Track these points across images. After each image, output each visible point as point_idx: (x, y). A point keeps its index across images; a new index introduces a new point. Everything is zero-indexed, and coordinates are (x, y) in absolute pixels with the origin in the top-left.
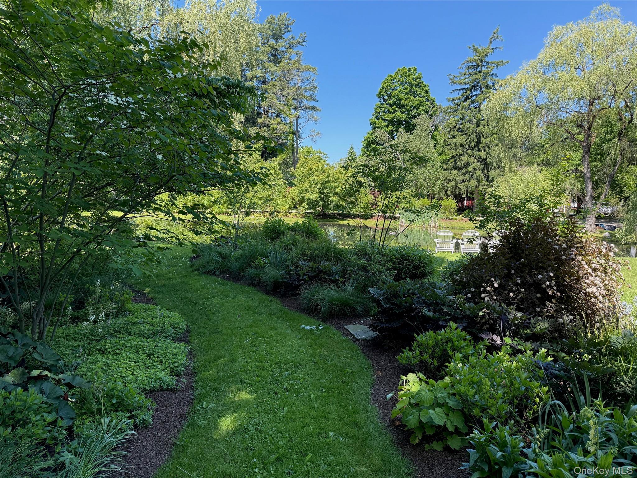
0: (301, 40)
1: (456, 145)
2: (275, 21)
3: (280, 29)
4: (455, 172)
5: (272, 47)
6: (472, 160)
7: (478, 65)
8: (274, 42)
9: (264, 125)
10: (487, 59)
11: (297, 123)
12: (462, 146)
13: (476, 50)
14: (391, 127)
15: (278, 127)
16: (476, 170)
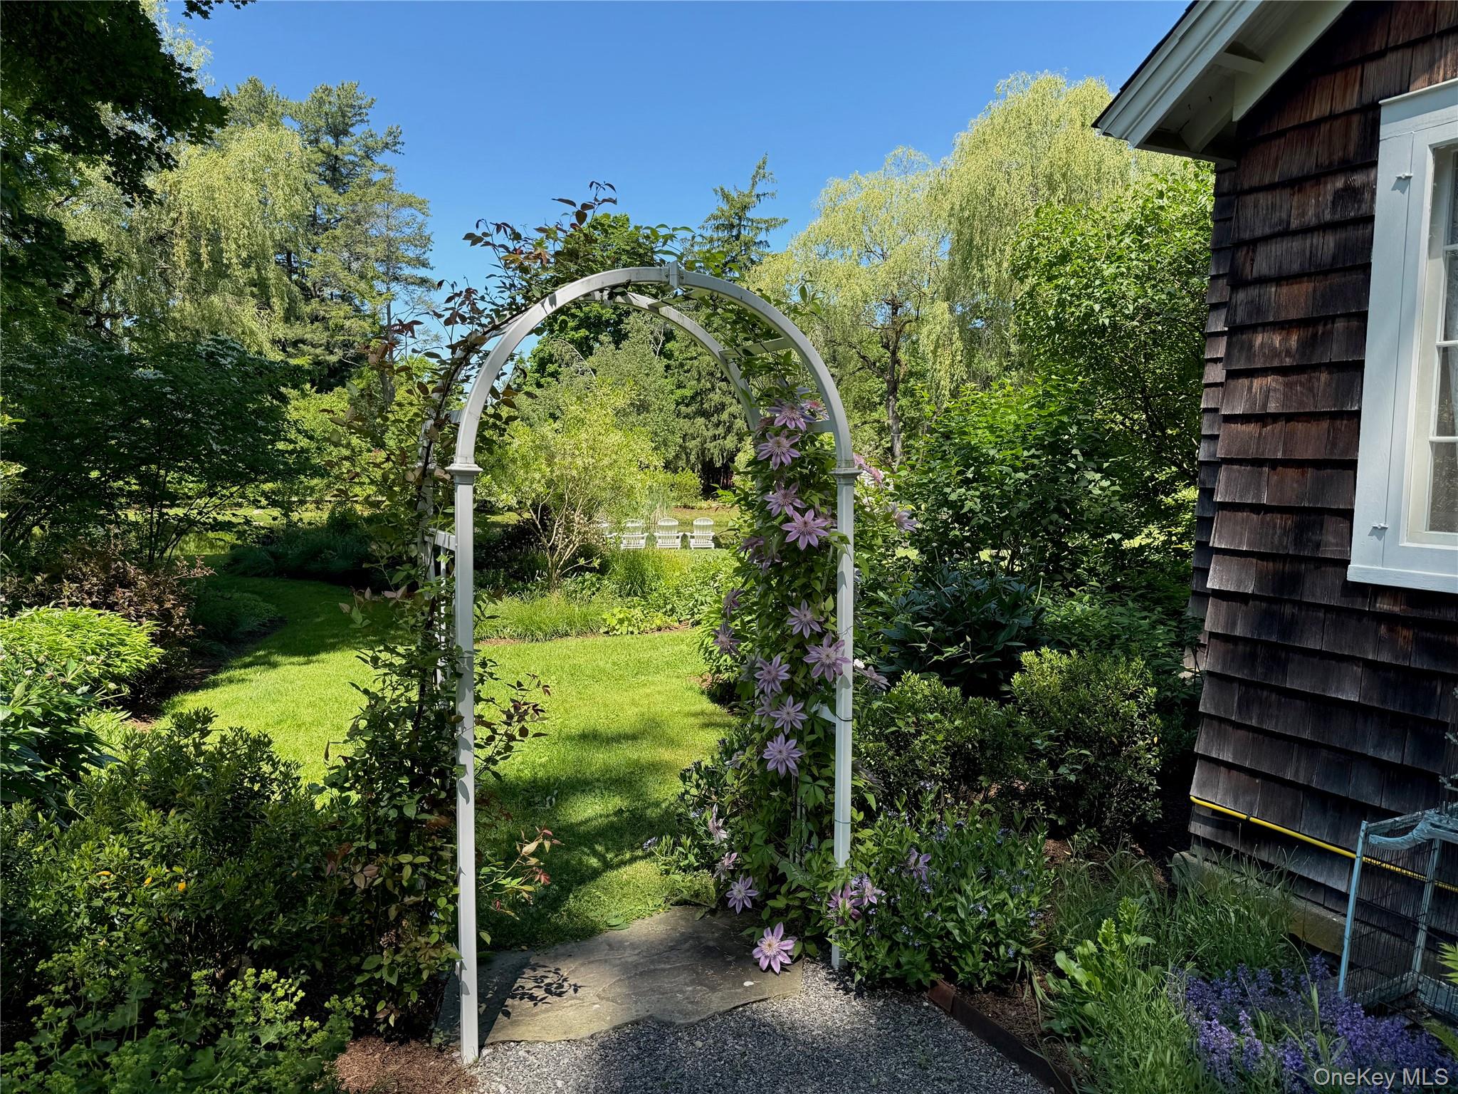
0: (390, 140)
1: (699, 373)
2: (332, 99)
3: (344, 116)
4: (700, 421)
5: (328, 154)
6: (728, 399)
7: (732, 226)
8: (332, 141)
9: (315, 319)
10: (749, 214)
11: (389, 313)
12: (712, 374)
13: (726, 197)
14: (583, 332)
15: (347, 323)
16: (735, 417)
